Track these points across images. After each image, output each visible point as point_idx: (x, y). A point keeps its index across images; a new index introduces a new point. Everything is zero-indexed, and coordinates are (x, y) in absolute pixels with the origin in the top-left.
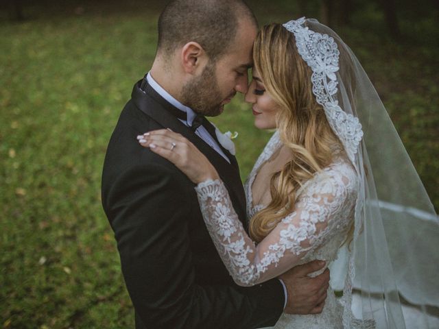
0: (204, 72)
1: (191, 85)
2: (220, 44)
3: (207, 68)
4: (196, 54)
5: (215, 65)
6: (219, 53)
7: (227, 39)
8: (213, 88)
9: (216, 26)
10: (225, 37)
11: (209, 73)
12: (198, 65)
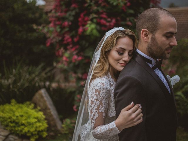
0: (151, 40)
1: (148, 47)
2: (154, 27)
3: (152, 38)
4: (147, 34)
5: (155, 35)
6: (155, 30)
7: (156, 24)
8: (157, 45)
9: (151, 20)
10: (155, 23)
11: (153, 39)
12: (149, 38)
